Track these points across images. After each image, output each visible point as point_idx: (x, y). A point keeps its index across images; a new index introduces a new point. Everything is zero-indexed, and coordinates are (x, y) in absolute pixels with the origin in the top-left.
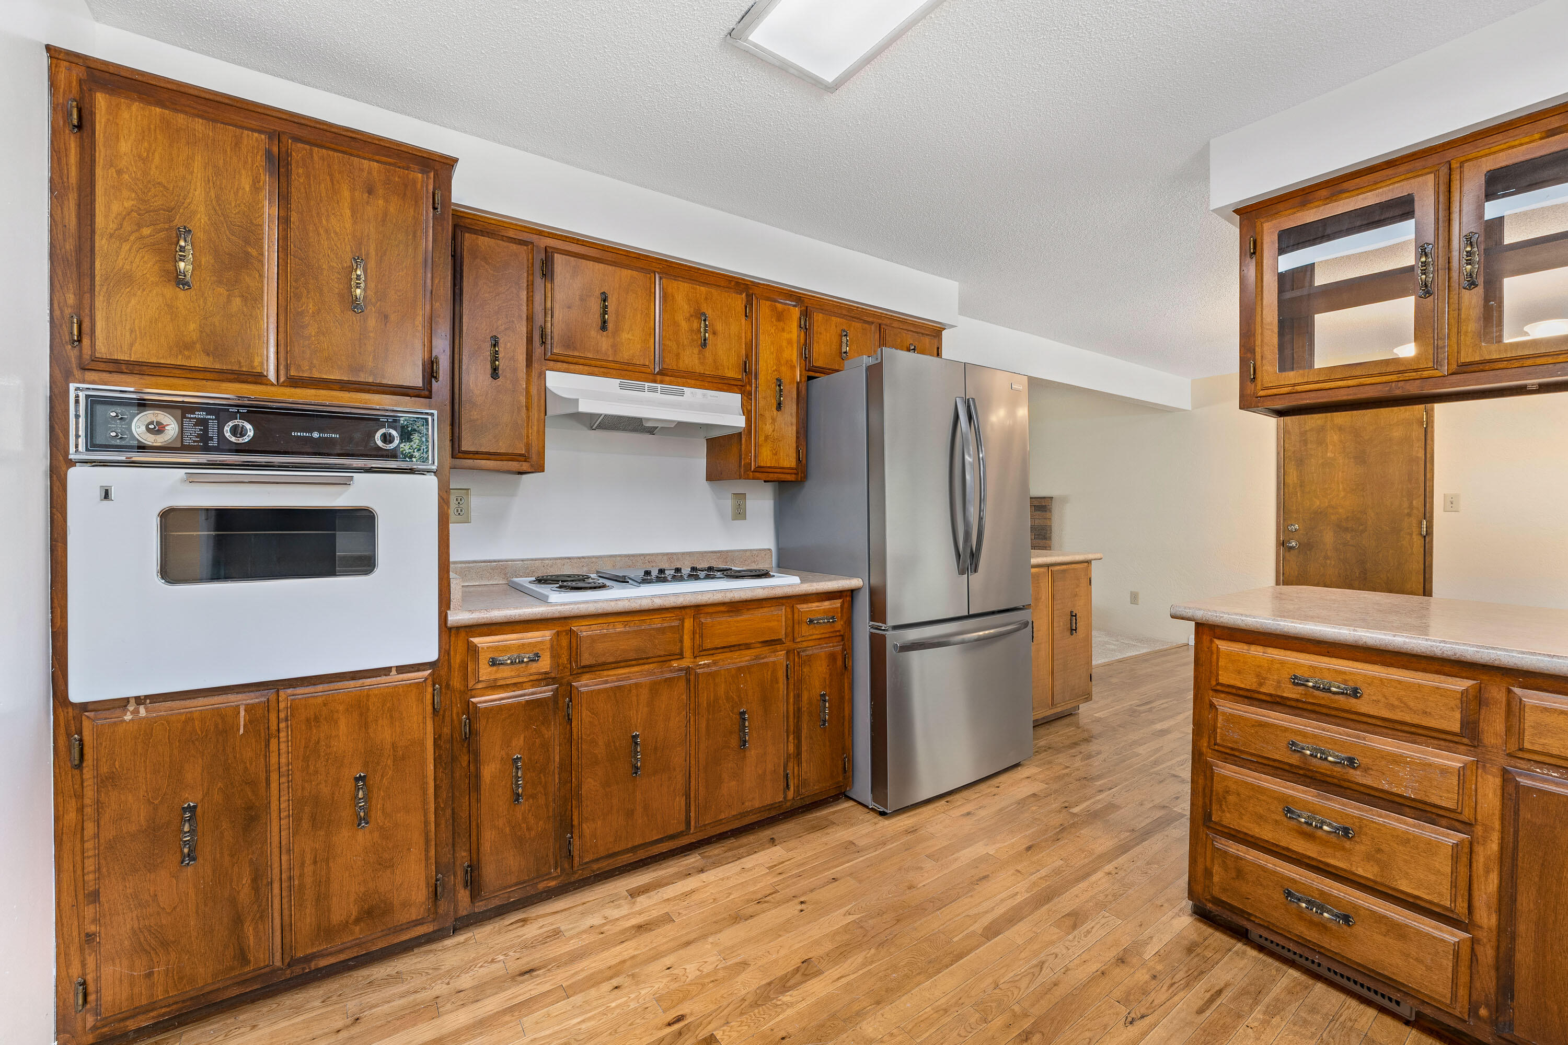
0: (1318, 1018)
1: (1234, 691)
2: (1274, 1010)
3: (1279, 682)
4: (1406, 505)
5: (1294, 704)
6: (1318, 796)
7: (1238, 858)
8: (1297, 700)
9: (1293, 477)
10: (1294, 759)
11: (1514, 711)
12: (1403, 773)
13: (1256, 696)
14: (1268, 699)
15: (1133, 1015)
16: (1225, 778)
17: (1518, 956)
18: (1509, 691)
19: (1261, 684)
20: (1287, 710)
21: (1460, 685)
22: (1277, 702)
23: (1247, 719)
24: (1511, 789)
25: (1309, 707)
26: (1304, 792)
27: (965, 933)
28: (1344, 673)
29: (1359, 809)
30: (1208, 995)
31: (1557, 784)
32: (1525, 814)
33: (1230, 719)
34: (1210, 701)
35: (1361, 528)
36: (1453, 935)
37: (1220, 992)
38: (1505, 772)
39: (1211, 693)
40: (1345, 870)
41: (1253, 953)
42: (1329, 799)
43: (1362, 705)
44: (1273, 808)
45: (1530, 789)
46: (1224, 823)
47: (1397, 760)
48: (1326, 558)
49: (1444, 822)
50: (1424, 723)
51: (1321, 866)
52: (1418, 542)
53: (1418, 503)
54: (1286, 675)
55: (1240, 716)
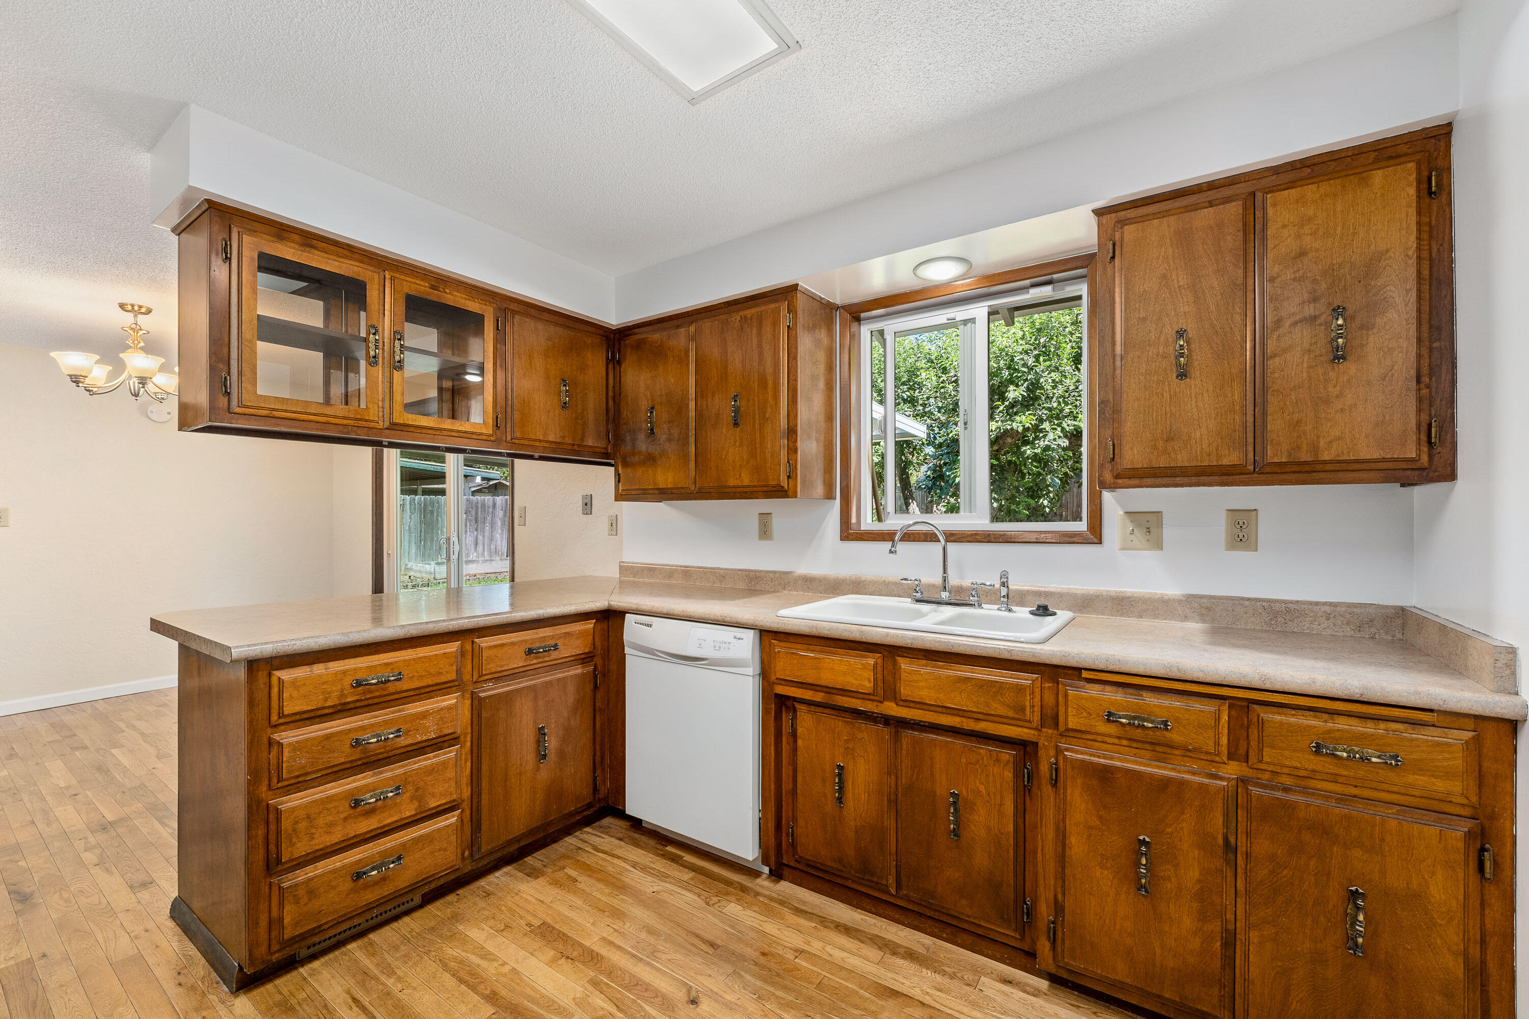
1: (298, 717)
3: (342, 690)
5: (352, 706)
6: (375, 774)
7: (310, 880)
8: (357, 701)
10: (357, 754)
11: (476, 654)
12: (429, 723)
13: (320, 713)
14: (331, 711)
16: (293, 810)
17: (483, 802)
18: (473, 642)
19: (326, 700)
20: (345, 714)
21: (453, 647)
22: (342, 710)
23: (314, 739)
24: (476, 703)
25: (365, 703)
26: (364, 778)
28: (391, 663)
29: (402, 766)
30: (355, 1009)
31: (493, 689)
32: (484, 714)
33: (298, 747)
34: (270, 739)
36: (453, 816)
37: (355, 1000)
38: (472, 693)
39: (269, 730)
40: (397, 821)
42: (381, 773)
43: (405, 685)
44: (341, 809)
45: (485, 698)
46: (296, 856)
47: (424, 715)
49: (446, 744)
50: (439, 681)
51: (379, 831)
54: (348, 681)
55: (307, 740)
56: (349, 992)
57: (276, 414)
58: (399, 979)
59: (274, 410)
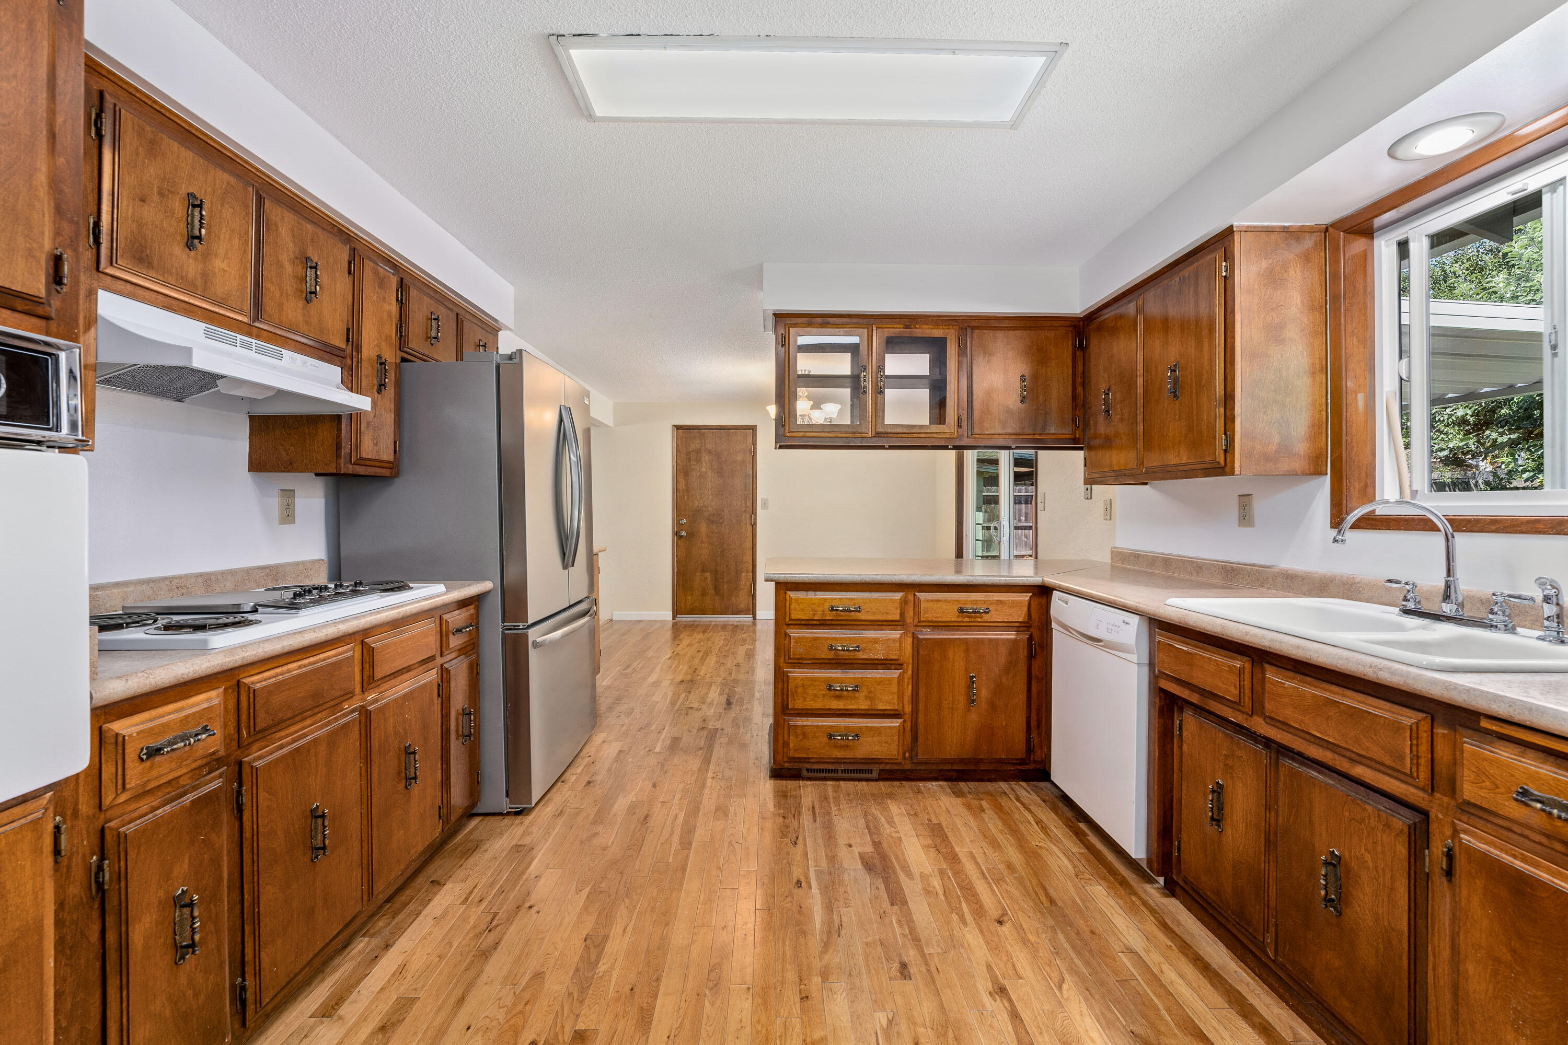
0: (852, 796)
1: (799, 622)
2: (837, 801)
3: (823, 611)
4: (744, 505)
5: (829, 622)
6: (843, 673)
7: (804, 726)
8: (832, 620)
9: (682, 485)
10: (831, 655)
11: (917, 603)
12: (879, 646)
13: (811, 622)
14: (817, 623)
15: (793, 840)
16: (795, 678)
17: (920, 720)
18: (914, 595)
19: (814, 615)
20: (826, 627)
21: (898, 596)
22: (823, 624)
23: (807, 638)
24: (916, 642)
25: (838, 623)
26: (836, 673)
27: (672, 853)
28: (854, 599)
29: (861, 673)
30: (811, 812)
31: (930, 634)
32: (921, 652)
33: (798, 640)
34: (785, 632)
35: (721, 521)
36: (897, 722)
37: (813, 808)
38: (913, 634)
39: (785, 627)
40: (855, 710)
41: (809, 783)
42: (847, 673)
43: (862, 616)
44: (822, 688)
45: (923, 639)
46: (796, 707)
47: (876, 641)
48: (702, 542)
49: (893, 667)
50: (886, 619)
51: (845, 712)
52: (749, 528)
53: (749, 504)
54: (827, 606)
55: (803, 637)
56: (813, 803)
57: (808, 435)
58: (839, 809)
59: (806, 432)
